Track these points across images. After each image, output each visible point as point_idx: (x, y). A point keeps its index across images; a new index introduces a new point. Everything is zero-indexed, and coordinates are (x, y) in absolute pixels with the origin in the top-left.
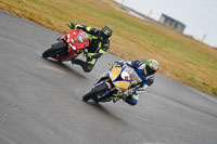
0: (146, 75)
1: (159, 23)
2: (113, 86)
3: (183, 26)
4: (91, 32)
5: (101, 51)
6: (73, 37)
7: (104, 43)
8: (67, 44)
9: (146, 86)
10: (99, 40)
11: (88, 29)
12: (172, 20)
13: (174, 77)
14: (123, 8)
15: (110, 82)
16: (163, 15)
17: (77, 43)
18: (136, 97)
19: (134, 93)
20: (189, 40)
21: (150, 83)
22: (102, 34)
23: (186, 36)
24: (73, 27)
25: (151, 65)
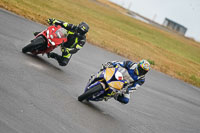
0: (138, 75)
1: (163, 26)
2: (107, 86)
3: (185, 29)
4: (68, 28)
5: (78, 46)
6: (52, 33)
7: (80, 38)
8: (47, 40)
9: (138, 85)
10: (75, 36)
11: (66, 24)
12: (175, 24)
13: (176, 75)
14: (129, 13)
15: (104, 82)
16: (167, 19)
17: (56, 38)
18: (127, 96)
19: (127, 92)
20: (190, 42)
21: (141, 82)
22: (79, 30)
23: (188, 38)
24: (51, 23)
25: (143, 66)
